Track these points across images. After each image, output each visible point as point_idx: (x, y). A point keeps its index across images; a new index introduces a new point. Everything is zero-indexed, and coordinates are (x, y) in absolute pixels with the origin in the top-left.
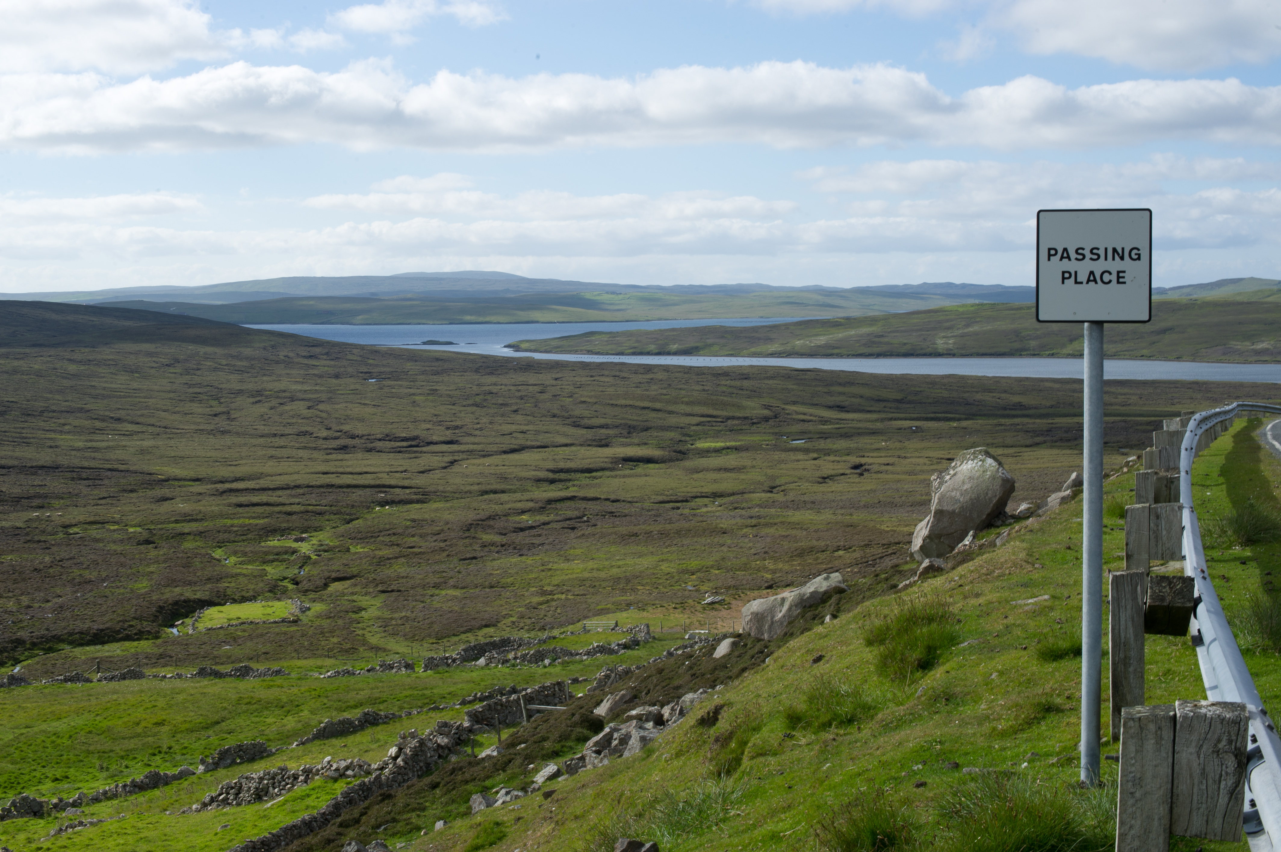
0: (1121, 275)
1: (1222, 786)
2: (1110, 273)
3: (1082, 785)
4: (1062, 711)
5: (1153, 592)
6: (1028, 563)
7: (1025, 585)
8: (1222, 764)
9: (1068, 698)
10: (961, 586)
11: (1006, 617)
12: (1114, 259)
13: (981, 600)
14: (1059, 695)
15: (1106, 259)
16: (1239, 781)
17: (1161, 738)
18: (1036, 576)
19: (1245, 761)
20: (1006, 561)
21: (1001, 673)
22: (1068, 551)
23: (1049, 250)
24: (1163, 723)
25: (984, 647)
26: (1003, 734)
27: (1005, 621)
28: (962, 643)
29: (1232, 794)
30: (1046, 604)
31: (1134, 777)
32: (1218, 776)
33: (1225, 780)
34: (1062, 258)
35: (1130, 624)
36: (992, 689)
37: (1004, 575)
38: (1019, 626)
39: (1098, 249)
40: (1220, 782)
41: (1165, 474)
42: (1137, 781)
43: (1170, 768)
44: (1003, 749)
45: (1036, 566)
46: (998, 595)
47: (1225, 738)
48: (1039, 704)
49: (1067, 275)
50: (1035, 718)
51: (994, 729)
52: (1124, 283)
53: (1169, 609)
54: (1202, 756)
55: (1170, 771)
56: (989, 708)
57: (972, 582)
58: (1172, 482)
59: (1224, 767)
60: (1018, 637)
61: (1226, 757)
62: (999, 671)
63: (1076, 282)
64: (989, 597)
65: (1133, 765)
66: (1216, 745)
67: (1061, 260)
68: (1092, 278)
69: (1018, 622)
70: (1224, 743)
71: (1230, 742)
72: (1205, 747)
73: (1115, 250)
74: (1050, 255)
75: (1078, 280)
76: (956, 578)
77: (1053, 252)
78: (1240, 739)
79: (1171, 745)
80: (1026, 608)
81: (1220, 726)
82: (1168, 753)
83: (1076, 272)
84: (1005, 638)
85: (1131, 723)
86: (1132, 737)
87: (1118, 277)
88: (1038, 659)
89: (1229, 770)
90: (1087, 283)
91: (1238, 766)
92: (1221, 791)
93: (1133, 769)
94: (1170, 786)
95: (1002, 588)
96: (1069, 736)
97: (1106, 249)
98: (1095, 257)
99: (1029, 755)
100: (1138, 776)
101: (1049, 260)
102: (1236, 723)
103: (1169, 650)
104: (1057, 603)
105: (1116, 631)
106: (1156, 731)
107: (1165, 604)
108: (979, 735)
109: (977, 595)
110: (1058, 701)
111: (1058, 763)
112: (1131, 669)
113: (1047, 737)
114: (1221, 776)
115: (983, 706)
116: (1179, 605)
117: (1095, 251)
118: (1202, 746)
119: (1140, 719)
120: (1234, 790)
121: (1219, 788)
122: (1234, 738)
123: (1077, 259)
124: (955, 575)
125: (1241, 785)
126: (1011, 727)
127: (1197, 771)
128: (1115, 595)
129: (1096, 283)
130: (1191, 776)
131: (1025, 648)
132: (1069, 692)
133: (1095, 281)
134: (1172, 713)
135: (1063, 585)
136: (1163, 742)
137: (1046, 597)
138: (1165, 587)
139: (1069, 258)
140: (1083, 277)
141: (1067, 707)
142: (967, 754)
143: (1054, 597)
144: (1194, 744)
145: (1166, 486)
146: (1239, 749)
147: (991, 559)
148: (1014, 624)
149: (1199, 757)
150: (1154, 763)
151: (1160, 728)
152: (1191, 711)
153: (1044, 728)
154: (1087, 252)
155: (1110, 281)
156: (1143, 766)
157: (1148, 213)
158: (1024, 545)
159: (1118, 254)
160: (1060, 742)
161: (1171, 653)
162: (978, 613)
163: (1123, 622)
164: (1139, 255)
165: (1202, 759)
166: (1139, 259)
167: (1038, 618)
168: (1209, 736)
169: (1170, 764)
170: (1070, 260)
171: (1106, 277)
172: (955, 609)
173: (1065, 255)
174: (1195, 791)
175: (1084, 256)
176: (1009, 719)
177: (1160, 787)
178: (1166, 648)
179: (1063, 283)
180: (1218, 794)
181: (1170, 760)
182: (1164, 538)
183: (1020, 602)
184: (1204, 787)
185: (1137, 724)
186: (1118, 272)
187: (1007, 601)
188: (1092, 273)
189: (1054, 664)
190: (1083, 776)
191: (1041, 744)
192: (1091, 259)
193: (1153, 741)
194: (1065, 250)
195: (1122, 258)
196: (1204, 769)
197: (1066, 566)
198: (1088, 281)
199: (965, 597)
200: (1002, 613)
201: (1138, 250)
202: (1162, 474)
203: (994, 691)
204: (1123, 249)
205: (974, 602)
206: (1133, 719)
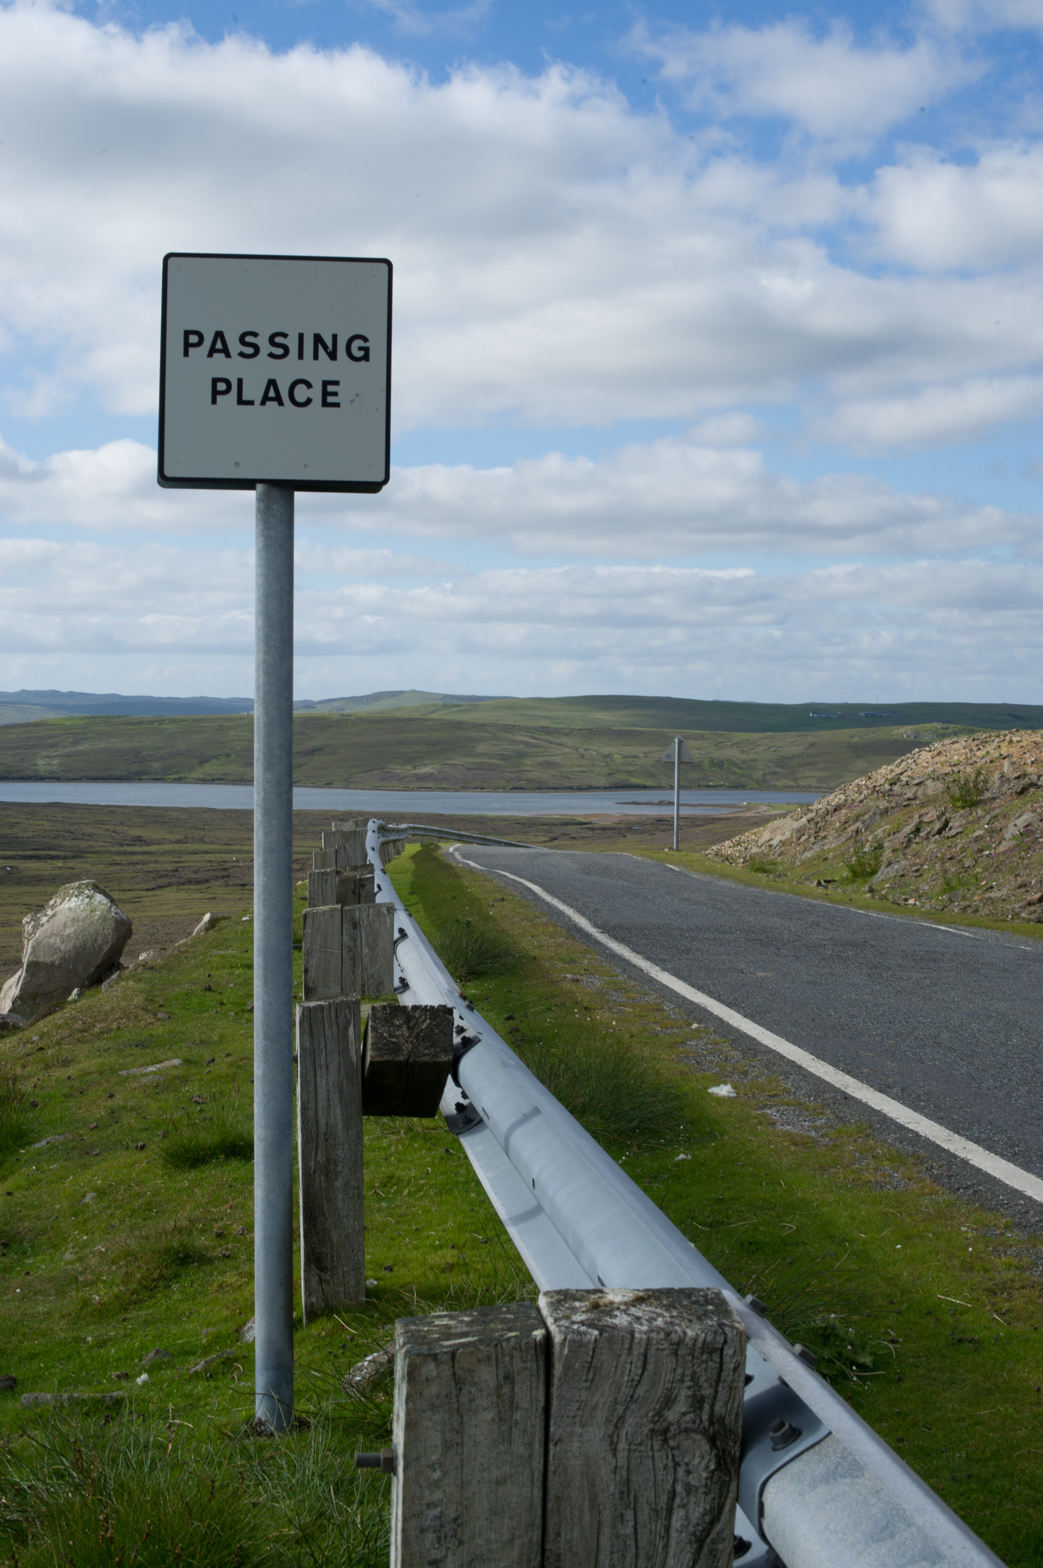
0: (330, 388)
1: (676, 1522)
2: (309, 385)
3: (256, 1428)
4: (210, 1261)
5: (379, 1037)
6: (147, 1011)
7: (141, 1045)
8: (676, 1465)
9: (219, 1235)
10: (42, 1049)
11: (111, 1096)
12: (316, 357)
13: (72, 1071)
14: (203, 1231)
15: (301, 356)
16: (721, 1507)
17: (513, 1406)
18: (160, 1030)
19: (736, 1451)
20: (113, 1009)
21: (101, 1193)
22: (208, 993)
23: (187, 333)
24: (518, 1364)
25: (73, 1148)
26: (102, 1313)
27: (110, 1103)
28: (38, 1141)
29: (701, 1542)
30: (176, 1072)
31: (439, 1517)
32: (664, 1498)
33: (683, 1506)
34: (212, 351)
35: (335, 1098)
36: (85, 1221)
37: (109, 1031)
38: (132, 1109)
39: (285, 335)
40: (670, 1511)
41: (351, 874)
42: (448, 1528)
43: (538, 1484)
44: (102, 1343)
45: (159, 1016)
46: (99, 1060)
47: (684, 1394)
48: (167, 1251)
49: (221, 386)
50: (161, 1277)
51: (86, 1303)
52: (337, 405)
53: (406, 1068)
54: (622, 1446)
55: (537, 1493)
56: (80, 1260)
57: (59, 1044)
58: (363, 886)
59: (681, 1471)
60: (131, 1129)
61: (686, 1444)
62: (96, 1190)
63: (241, 401)
64: (85, 1065)
65: (437, 1484)
66: (659, 1414)
67: (210, 355)
68: (272, 394)
69: (131, 1103)
70: (680, 1407)
71: (697, 1402)
72: (630, 1421)
73: (318, 339)
74: (187, 345)
75: (245, 397)
76: (35, 1038)
77: (194, 339)
78: (722, 1394)
79: (539, 1422)
80: (144, 1080)
81: (669, 1362)
82: (530, 1445)
83: (240, 381)
84: (109, 1131)
85: (430, 1369)
86: (433, 1407)
87: (325, 394)
88: (164, 1166)
89: (693, 1480)
90: (263, 403)
91: (718, 1464)
92: (674, 1535)
93: (438, 1495)
94: (537, 1535)
95: (105, 1051)
96: (225, 1313)
97: (301, 336)
98: (279, 351)
99: (151, 1355)
100: (451, 1513)
101: (186, 354)
102: (712, 1352)
103: (385, 1142)
104: (193, 1070)
105: (310, 1113)
106: (499, 1387)
107: (401, 1058)
108: (56, 1316)
109: (66, 1063)
110: (202, 1241)
111: (206, 1371)
112: (339, 1183)
113: (183, 1314)
114: (673, 1494)
115: (68, 1256)
116: (427, 1059)
117: (278, 340)
118: (621, 1418)
119: (453, 1355)
120: (707, 1532)
121: (667, 1529)
122: (707, 1391)
123: (242, 354)
124: (33, 1034)
125: (724, 1516)
126: (117, 1297)
127: (610, 1487)
128: (308, 1045)
129: (281, 403)
130: (594, 1503)
131: (143, 1147)
132: (221, 1224)
133: (279, 399)
134: (539, 1333)
135: (202, 1042)
136: (518, 1416)
137: (176, 1062)
138: (399, 1026)
139: (226, 351)
140: (254, 391)
141: (218, 1252)
142: (33, 1357)
143: (188, 1062)
144: (601, 1416)
145: (354, 892)
146: (722, 1420)
147: (90, 1007)
148: (123, 1107)
149: (614, 1451)
150: (495, 1474)
151: (509, 1378)
152: (591, 1325)
153: (177, 1296)
154: (262, 342)
155: (309, 401)
156: (463, 1486)
157: (385, 267)
158: (141, 986)
159: (325, 347)
160: (209, 1324)
161: (390, 1146)
162: (66, 1090)
163: (322, 1095)
164: (366, 350)
165: (622, 1455)
166: (366, 358)
167: (163, 1096)
168: (641, 1391)
169: (538, 1475)
170: (228, 355)
171: (301, 393)
172: (27, 1087)
173: (219, 345)
174: (605, 1541)
175: (257, 349)
176: (113, 1282)
177: (512, 1541)
178: (379, 1138)
179: (214, 402)
180: (666, 1546)
181: (537, 1463)
182: (366, 960)
183: (134, 1071)
184: (629, 1530)
185: (446, 1371)
186: (325, 384)
187: (113, 1071)
188: (272, 383)
189: (193, 1175)
190: (260, 1410)
191: (174, 1329)
192: (271, 355)
193: (489, 1415)
194: (219, 335)
195: (333, 356)
196: (628, 1482)
197: (206, 1015)
198: (265, 399)
199: (47, 1067)
200: (105, 1090)
201: (365, 339)
202: (348, 873)
203: (89, 1226)
204: (335, 337)
205: (60, 1073)
206: (435, 1357)
